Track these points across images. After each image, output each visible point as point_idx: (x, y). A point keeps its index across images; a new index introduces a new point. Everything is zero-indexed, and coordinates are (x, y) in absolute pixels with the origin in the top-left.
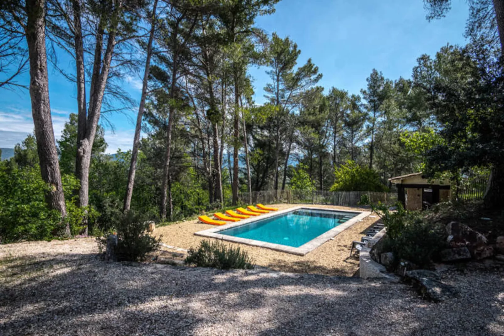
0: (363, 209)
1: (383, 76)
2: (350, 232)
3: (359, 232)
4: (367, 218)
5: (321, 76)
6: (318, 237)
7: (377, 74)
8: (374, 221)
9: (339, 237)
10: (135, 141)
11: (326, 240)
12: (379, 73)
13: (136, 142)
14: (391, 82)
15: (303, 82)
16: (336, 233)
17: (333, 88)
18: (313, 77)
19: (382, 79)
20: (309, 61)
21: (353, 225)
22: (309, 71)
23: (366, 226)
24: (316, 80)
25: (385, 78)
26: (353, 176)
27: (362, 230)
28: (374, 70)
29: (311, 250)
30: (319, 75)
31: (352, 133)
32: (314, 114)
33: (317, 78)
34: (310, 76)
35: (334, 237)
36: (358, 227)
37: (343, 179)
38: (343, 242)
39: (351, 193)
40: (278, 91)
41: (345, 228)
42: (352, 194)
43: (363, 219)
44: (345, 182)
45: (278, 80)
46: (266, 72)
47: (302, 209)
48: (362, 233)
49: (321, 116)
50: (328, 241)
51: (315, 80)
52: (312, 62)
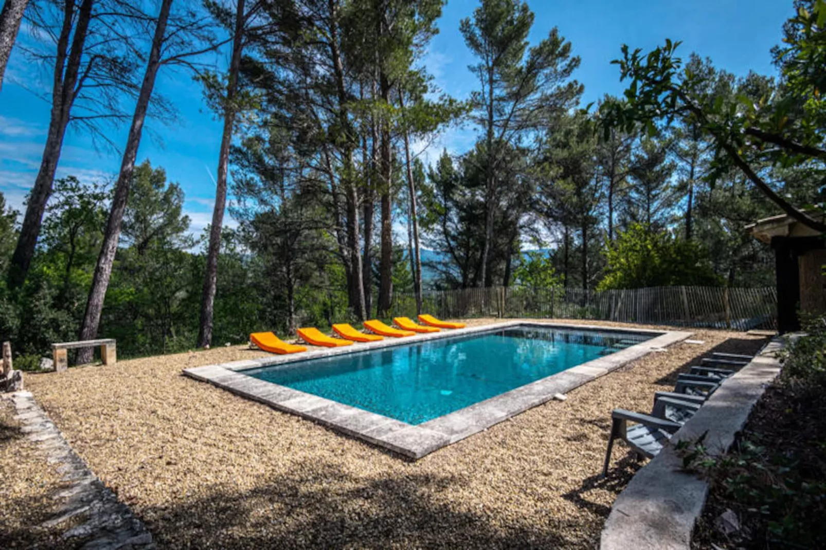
0: (670, 327)
1: (712, 65)
2: (624, 377)
3: (652, 380)
4: (678, 345)
5: (576, 62)
6: (514, 392)
7: (699, 63)
8: (699, 352)
9: (584, 392)
10: (122, 167)
11: (536, 401)
12: (704, 61)
13: (125, 168)
14: (731, 77)
15: (541, 79)
16: (578, 380)
17: (607, 96)
18: (561, 65)
19: (711, 71)
20: (553, 33)
21: (638, 359)
22: (551, 52)
23: (675, 364)
24: (567, 72)
25: (717, 70)
26: (647, 258)
27: (665, 373)
28: (693, 55)
29: (454, 438)
30: (574, 59)
31: (649, 191)
32: (565, 145)
33: (569, 65)
34: (554, 64)
35: (568, 391)
36: (652, 365)
37: (621, 264)
38: (594, 408)
39: (641, 291)
40: (492, 100)
41: (612, 366)
42: (644, 295)
43: (668, 346)
44: (627, 272)
45: (491, 81)
46: (469, 67)
47: (522, 325)
48: (661, 382)
49: (580, 149)
50: (544, 403)
51: (565, 71)
52: (560, 35)
